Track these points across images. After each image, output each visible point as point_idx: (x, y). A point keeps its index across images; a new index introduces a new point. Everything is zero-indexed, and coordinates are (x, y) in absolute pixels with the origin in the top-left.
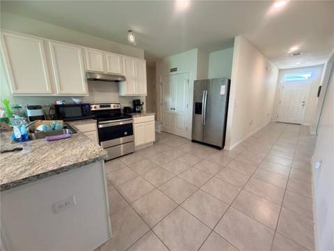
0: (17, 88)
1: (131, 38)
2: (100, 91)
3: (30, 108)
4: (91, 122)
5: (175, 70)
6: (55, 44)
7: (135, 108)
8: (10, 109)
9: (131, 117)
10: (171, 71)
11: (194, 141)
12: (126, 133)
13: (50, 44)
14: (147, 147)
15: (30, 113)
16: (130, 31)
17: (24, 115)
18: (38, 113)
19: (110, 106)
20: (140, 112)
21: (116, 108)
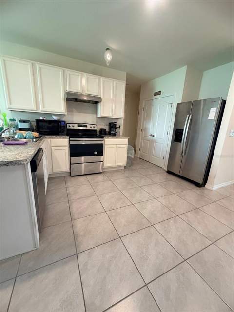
0: (11, 104)
1: (108, 57)
2: (80, 112)
3: (21, 121)
4: (64, 138)
5: (159, 93)
6: (41, 66)
7: (110, 131)
8: (8, 120)
9: (103, 138)
10: (155, 95)
11: (169, 172)
12: (96, 153)
13: (37, 66)
14: (116, 170)
15: (20, 125)
16: (108, 49)
17: (17, 126)
18: (26, 126)
19: (86, 126)
20: (114, 135)
21: (93, 128)
